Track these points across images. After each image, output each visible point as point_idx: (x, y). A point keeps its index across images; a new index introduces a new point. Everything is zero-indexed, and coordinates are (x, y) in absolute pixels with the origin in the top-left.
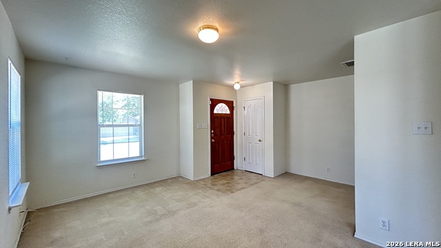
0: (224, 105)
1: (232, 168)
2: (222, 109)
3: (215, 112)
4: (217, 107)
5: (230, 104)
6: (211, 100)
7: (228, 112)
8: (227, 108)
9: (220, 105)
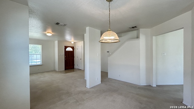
0: (70, 48)
1: (74, 68)
2: (69, 49)
3: (67, 50)
4: (67, 49)
5: (73, 48)
6: (65, 46)
7: (72, 50)
8: (71, 49)
9: (68, 48)
